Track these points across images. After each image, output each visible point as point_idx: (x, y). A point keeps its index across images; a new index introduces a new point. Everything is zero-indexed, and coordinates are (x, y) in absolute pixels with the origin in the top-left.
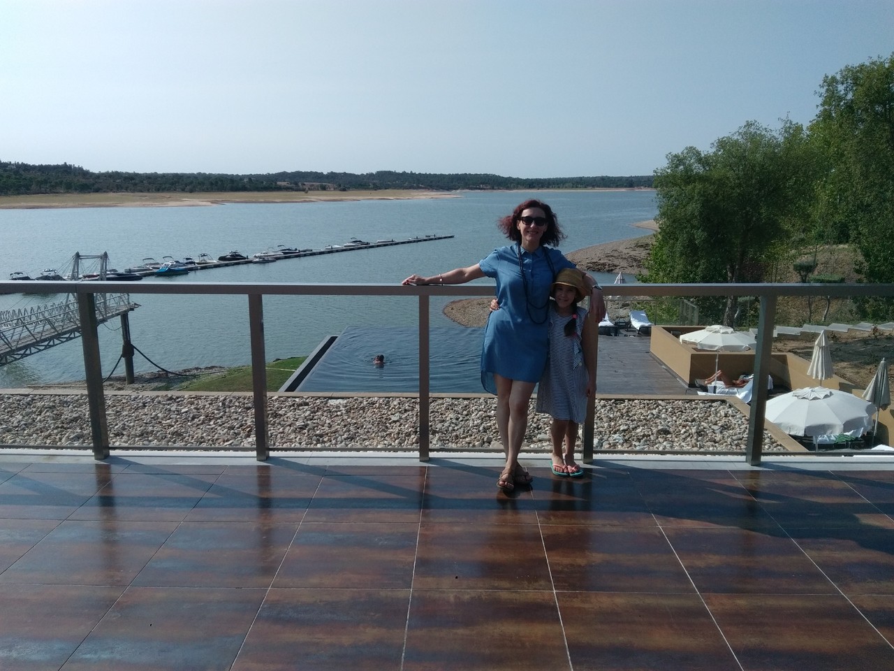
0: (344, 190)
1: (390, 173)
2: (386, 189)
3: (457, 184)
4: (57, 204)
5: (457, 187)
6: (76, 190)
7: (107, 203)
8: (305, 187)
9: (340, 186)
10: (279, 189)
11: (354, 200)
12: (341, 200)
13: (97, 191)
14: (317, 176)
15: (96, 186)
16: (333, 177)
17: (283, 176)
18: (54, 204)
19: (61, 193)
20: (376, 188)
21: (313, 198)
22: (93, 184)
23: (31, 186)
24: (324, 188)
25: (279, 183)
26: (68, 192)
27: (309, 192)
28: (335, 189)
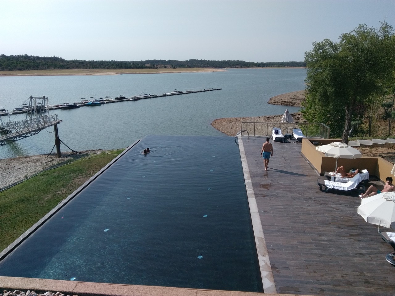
0: (174, 68)
1: (195, 60)
2: (193, 67)
3: (225, 65)
4: (49, 74)
5: (225, 67)
6: (58, 68)
7: (71, 74)
8: (157, 67)
9: (173, 66)
10: (146, 67)
11: (178, 72)
12: (173, 73)
13: (68, 68)
14: (163, 62)
15: (67, 66)
16: (170, 62)
17: (148, 62)
18: (48, 74)
19: (52, 69)
20: (189, 67)
21: (160, 72)
22: (66, 65)
23: (39, 66)
24: (165, 67)
25: (146, 65)
26: (55, 69)
27: (159, 69)
28: (170, 68)
